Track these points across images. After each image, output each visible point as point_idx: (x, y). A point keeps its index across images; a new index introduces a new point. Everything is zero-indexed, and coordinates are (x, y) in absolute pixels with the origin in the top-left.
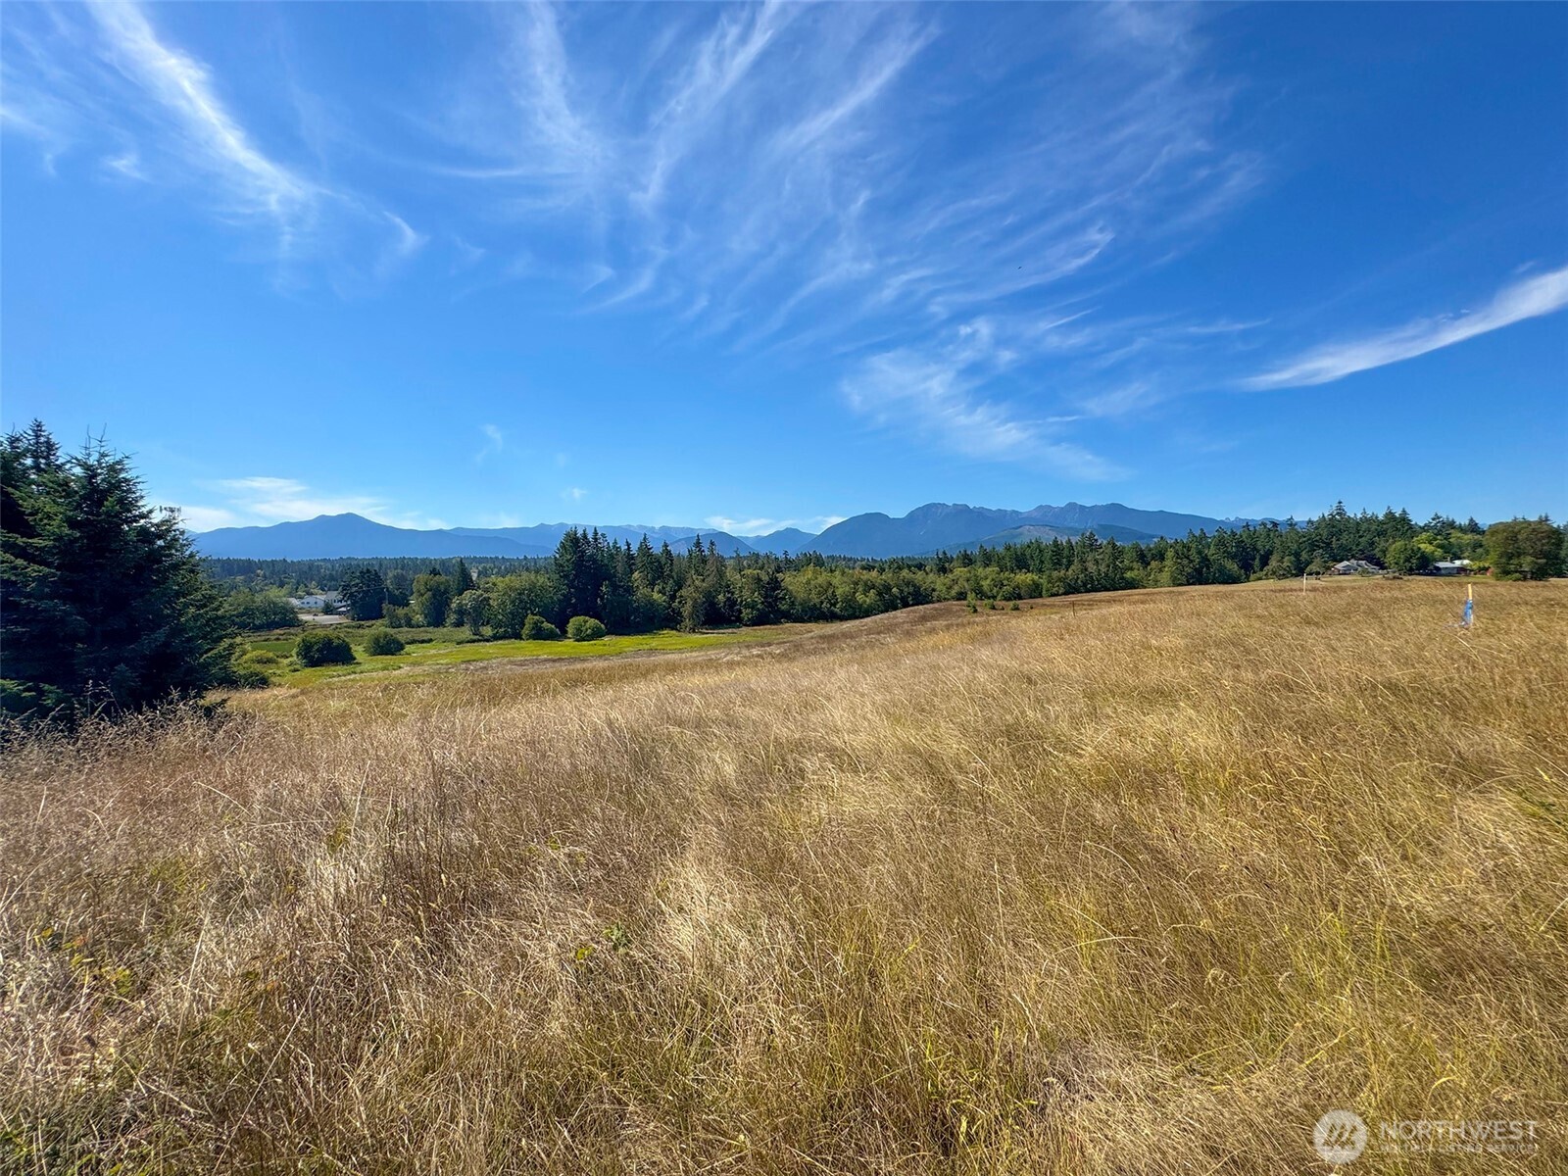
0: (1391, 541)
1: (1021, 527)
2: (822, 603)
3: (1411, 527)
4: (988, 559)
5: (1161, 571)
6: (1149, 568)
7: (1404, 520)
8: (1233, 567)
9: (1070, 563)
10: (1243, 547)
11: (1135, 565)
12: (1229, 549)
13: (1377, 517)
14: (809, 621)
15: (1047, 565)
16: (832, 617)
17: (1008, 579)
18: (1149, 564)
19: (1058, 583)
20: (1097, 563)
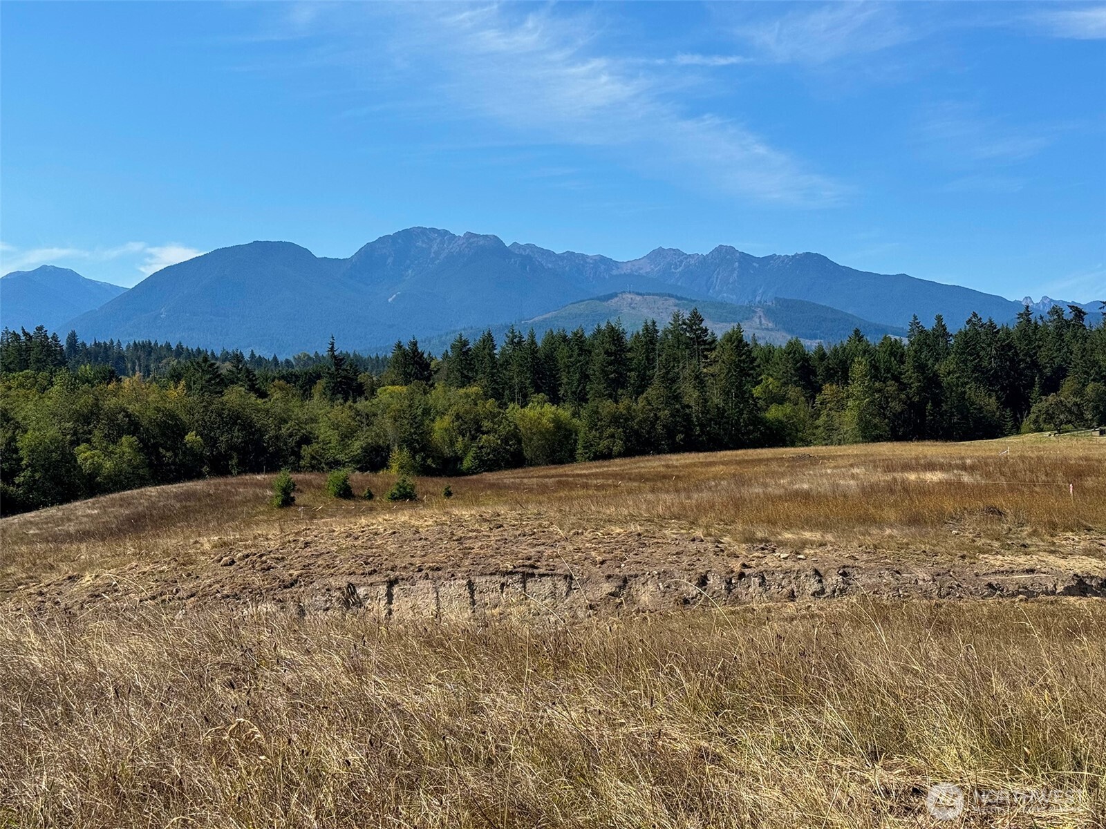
1: (615, 295)
4: (465, 368)
5: (841, 406)
6: (819, 398)
8: (990, 403)
9: (644, 383)
10: (1012, 361)
11: (789, 392)
12: (985, 363)
17: (498, 416)
18: (819, 390)
19: (610, 430)
20: (700, 381)
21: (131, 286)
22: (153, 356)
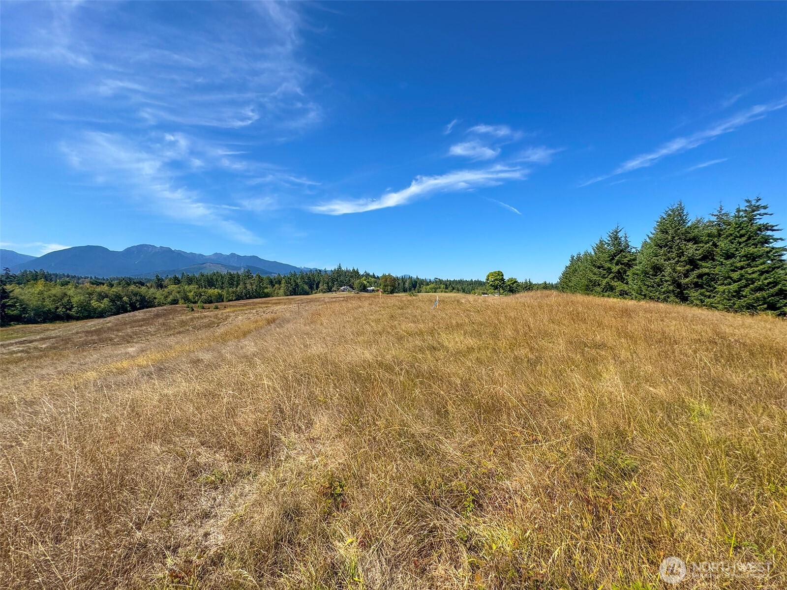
0: (354, 279)
1: (205, 263)
2: (57, 308)
4: (190, 281)
5: (279, 289)
7: (357, 272)
9: (238, 284)
10: (310, 280)
11: (269, 286)
12: (305, 280)
13: (350, 271)
14: (44, 322)
15: (226, 285)
16: (68, 318)
17: (204, 292)
18: (274, 286)
19: (232, 294)
20: (251, 284)
21: (39, 257)
22: (58, 277)
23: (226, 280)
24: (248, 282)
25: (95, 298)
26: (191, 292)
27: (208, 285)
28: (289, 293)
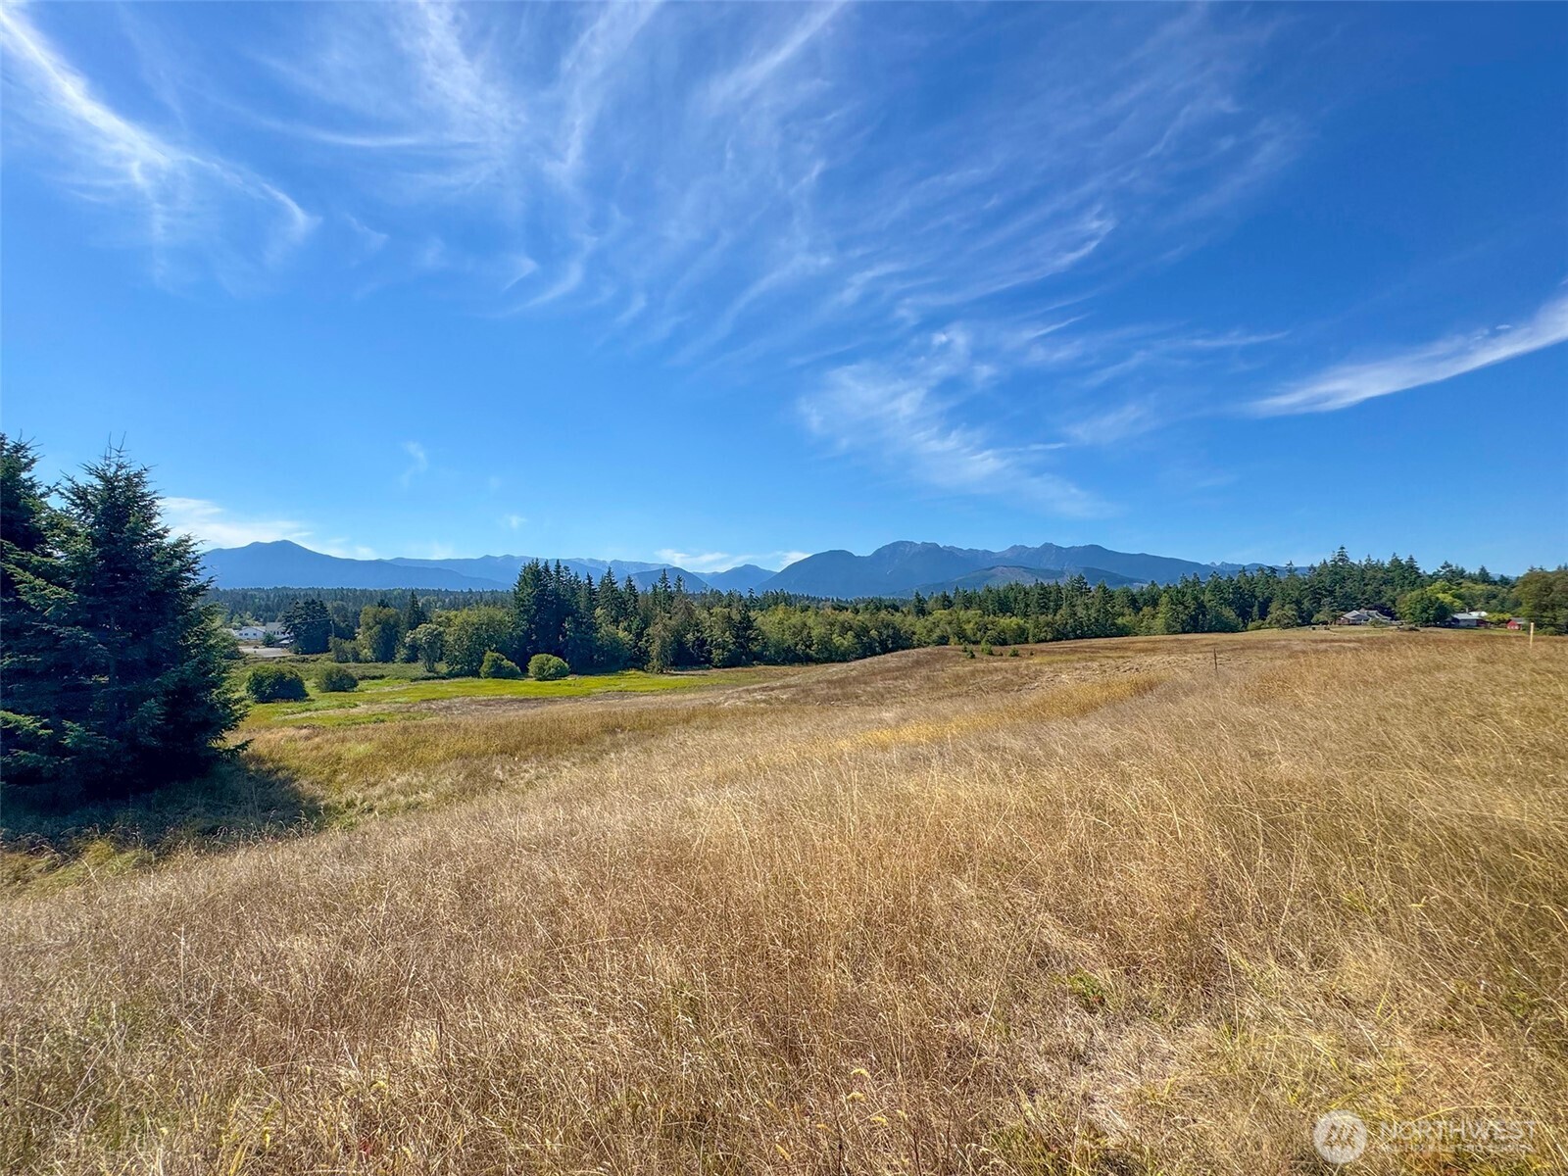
0: (1399, 590)
2: (797, 644)
3: (1419, 576)
4: (968, 602)
5: (1154, 617)
6: (1141, 613)
7: (1411, 567)
8: (1229, 614)
9: (1058, 607)
10: (1240, 594)
11: (1126, 611)
12: (1226, 596)
13: (1383, 564)
14: (784, 663)
15: (1033, 608)
16: (808, 660)
17: (992, 623)
18: (1141, 609)
19: (1045, 628)
20: (1087, 608)
21: (781, 570)
22: (798, 600)
23: (1034, 598)
24: (1079, 602)
25: (837, 631)
26: (969, 622)
27: (999, 609)
28: (1178, 627)
